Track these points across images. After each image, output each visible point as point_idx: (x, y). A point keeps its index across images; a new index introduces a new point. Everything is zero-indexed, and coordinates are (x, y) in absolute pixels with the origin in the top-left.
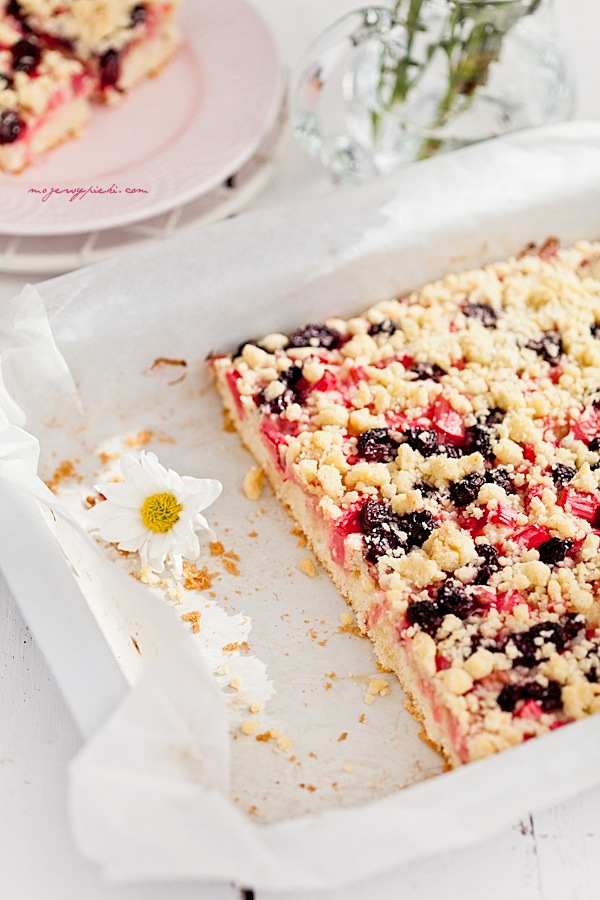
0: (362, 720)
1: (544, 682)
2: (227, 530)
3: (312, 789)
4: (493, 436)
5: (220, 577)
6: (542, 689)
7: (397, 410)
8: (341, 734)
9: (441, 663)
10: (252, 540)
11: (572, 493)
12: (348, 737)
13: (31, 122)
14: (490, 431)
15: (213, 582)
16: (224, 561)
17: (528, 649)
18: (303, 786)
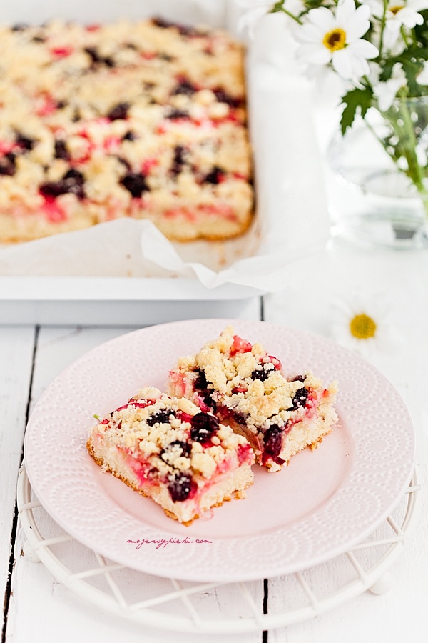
13: (201, 484)
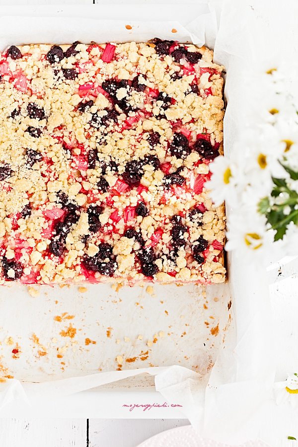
0: (162, 302)
1: (197, 243)
2: (50, 311)
3: (185, 333)
4: (72, 202)
5: (72, 323)
6: (199, 245)
7: (42, 231)
8: (165, 313)
9: (173, 274)
10: (59, 303)
11: (115, 188)
12: (167, 311)
14: (69, 202)
15: (74, 327)
16: (65, 318)
17: (182, 242)
18: (182, 336)
